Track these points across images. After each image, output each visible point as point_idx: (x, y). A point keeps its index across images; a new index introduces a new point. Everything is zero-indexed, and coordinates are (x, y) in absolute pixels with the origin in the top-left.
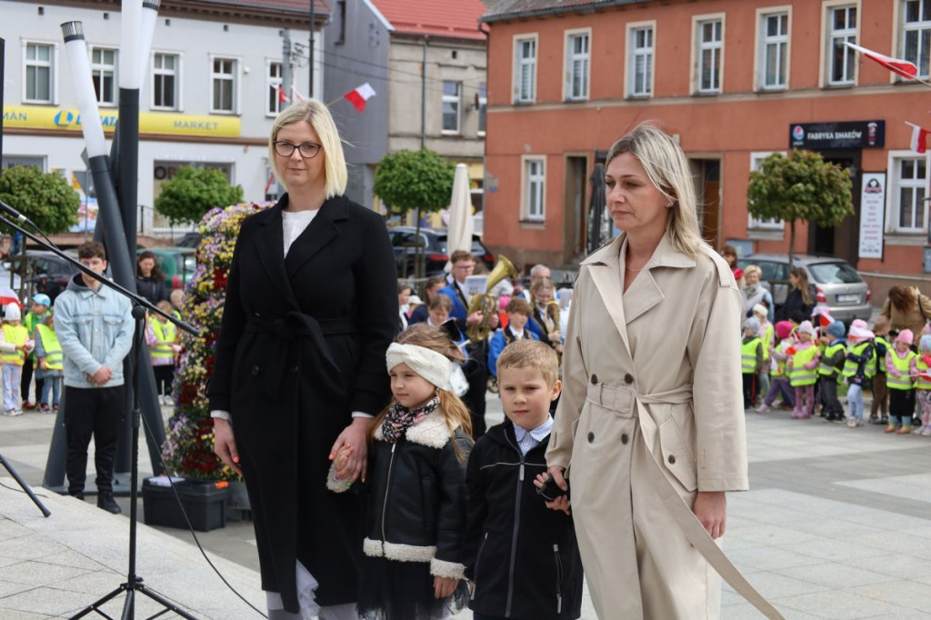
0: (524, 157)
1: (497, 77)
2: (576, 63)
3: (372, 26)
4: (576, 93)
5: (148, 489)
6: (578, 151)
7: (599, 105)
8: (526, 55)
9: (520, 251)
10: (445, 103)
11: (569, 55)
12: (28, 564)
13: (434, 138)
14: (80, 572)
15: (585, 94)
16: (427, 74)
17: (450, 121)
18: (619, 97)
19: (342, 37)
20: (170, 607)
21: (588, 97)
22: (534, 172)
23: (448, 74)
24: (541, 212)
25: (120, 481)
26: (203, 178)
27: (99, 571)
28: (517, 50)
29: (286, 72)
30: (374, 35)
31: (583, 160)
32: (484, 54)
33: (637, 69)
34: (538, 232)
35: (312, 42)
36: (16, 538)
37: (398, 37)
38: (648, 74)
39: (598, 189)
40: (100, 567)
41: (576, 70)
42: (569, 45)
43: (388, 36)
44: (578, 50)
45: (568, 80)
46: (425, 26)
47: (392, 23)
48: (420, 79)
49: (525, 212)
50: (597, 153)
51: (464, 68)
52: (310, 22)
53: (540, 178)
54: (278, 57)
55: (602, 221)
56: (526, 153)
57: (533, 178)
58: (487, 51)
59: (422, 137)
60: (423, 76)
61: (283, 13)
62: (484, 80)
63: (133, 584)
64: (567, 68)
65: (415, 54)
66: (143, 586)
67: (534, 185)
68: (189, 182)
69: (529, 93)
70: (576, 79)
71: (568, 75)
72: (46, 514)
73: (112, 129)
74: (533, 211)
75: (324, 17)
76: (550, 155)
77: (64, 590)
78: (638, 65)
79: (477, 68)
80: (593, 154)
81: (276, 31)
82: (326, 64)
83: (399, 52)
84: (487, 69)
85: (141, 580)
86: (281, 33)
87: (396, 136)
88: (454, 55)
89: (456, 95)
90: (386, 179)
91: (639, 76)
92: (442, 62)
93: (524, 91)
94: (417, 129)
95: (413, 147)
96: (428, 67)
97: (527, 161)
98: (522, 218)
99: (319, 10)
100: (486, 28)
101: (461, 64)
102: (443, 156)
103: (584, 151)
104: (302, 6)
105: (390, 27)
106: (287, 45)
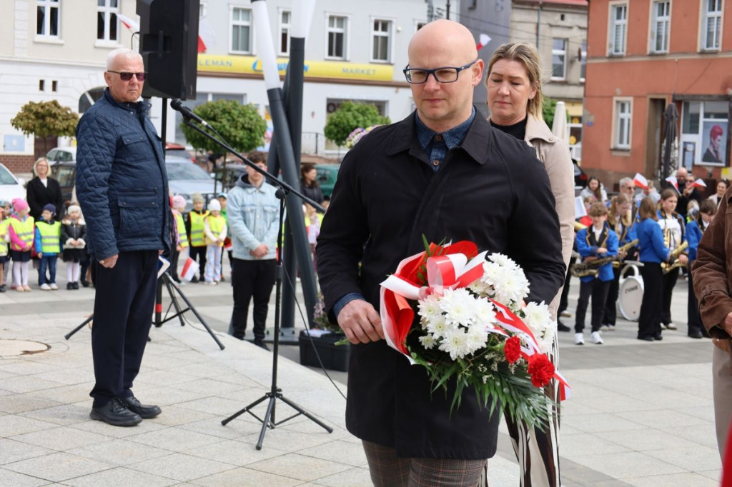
0: (615, 99)
1: (595, 35)
2: (659, 24)
4: (658, 48)
5: (303, 338)
6: (658, 94)
7: (676, 58)
8: (619, 17)
9: (610, 173)
10: (554, 56)
11: (654, 17)
12: (205, 381)
14: (241, 387)
15: (665, 48)
16: (541, 32)
17: (558, 71)
18: (695, 52)
19: (475, 3)
20: (301, 412)
21: (668, 51)
22: (623, 111)
23: (557, 33)
24: (628, 143)
25: (285, 333)
26: (360, 111)
27: (256, 387)
28: (612, 13)
31: (663, 101)
32: (586, 17)
33: (709, 29)
34: (625, 158)
35: (448, 6)
36: (198, 363)
37: (517, 3)
38: (718, 33)
39: (671, 123)
40: (257, 385)
41: (658, 30)
42: (653, 10)
43: (510, 2)
44: (661, 14)
45: (653, 38)
48: (534, 37)
49: (614, 142)
50: (674, 95)
51: (570, 28)
53: (627, 116)
54: (423, 18)
55: (672, 149)
56: (616, 95)
57: (622, 115)
58: (588, 14)
60: (537, 34)
62: (585, 37)
63: (275, 393)
64: (652, 28)
65: (531, 16)
66: (281, 395)
67: (622, 121)
68: (349, 115)
69: (620, 48)
70: (659, 37)
71: (653, 33)
72: (222, 348)
73: (284, 73)
74: (621, 142)
76: (636, 97)
77: (229, 399)
78: (709, 25)
79: (580, 28)
80: (671, 97)
83: (518, 16)
84: (587, 29)
85: (280, 390)
88: (562, 18)
89: (563, 49)
91: (710, 34)
92: (553, 23)
93: (616, 46)
96: (541, 27)
97: (618, 102)
98: (612, 147)
101: (568, 24)
102: (552, 98)
103: (664, 94)
106: (431, 9)
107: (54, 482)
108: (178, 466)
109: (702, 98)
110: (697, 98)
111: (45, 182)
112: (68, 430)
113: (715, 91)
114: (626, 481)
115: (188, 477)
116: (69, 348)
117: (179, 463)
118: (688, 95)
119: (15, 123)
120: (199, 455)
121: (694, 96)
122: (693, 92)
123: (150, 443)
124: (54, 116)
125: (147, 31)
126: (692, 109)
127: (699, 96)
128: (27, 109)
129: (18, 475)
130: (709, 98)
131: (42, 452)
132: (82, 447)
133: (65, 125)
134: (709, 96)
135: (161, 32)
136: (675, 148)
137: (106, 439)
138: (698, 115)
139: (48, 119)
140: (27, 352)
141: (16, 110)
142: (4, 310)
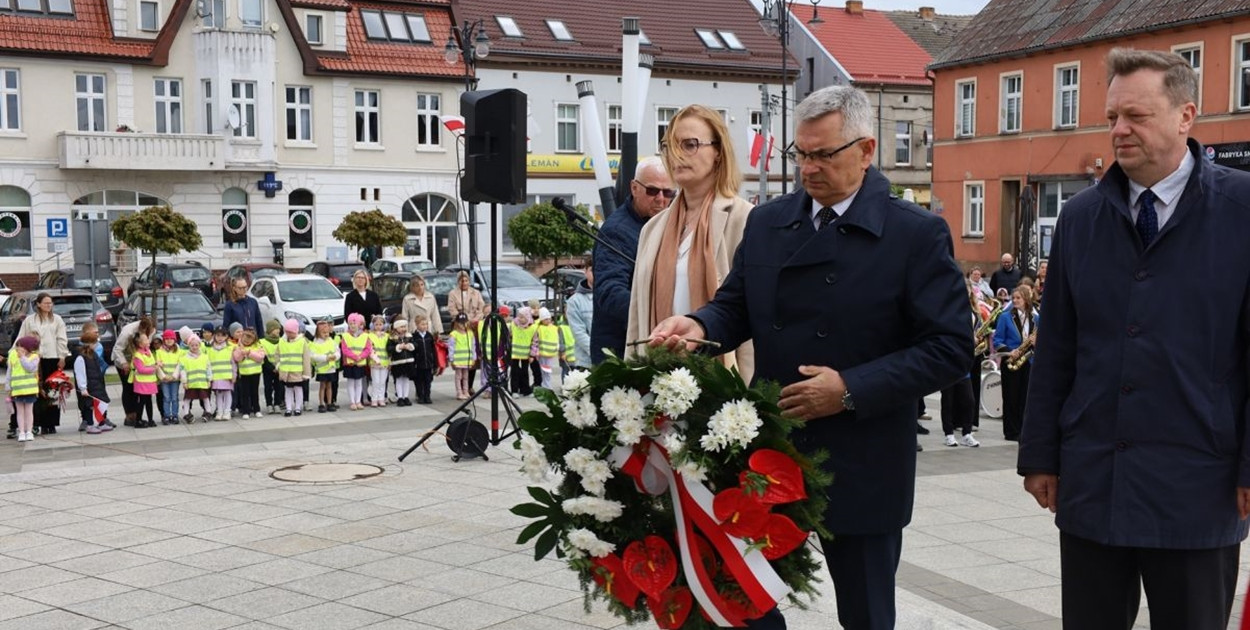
0: (965, 183)
1: (941, 116)
2: (1010, 101)
3: (835, 77)
4: (1010, 126)
6: (1012, 176)
7: (1030, 137)
8: (966, 96)
9: (963, 262)
10: (898, 140)
11: (1004, 94)
13: (889, 169)
15: (1018, 127)
16: (883, 116)
17: (902, 155)
18: (1048, 129)
21: (1020, 130)
22: (974, 196)
23: (900, 115)
24: (981, 229)
28: (959, 92)
29: (765, 120)
31: (1017, 183)
32: (931, 97)
33: (1064, 104)
34: (978, 246)
35: (784, 93)
38: (1074, 108)
39: (1027, 207)
41: (1010, 107)
42: (1003, 86)
44: (1012, 90)
45: (1003, 116)
46: (880, 76)
47: (851, 75)
49: (966, 230)
50: (1029, 177)
51: (915, 109)
52: (785, 77)
53: (979, 200)
54: (759, 107)
55: (1031, 234)
56: (966, 179)
57: (973, 200)
58: (933, 94)
60: (879, 118)
61: (760, 70)
62: (931, 119)
64: (1003, 106)
67: (974, 206)
69: (969, 129)
70: (1010, 115)
71: (1003, 111)
73: (616, 171)
74: (974, 229)
75: (796, 72)
76: (988, 181)
78: (1064, 100)
79: (925, 109)
80: (1026, 179)
81: (757, 85)
84: (933, 110)
86: (760, 87)
88: (906, 99)
89: (908, 133)
91: (1065, 109)
92: (895, 106)
93: (964, 126)
96: (883, 110)
97: (968, 186)
98: (964, 234)
99: (789, 67)
100: (932, 75)
101: (912, 106)
102: (898, 185)
103: (1018, 176)
104: (777, 64)
105: (851, 78)
106: (765, 96)
107: (394, 617)
108: (524, 595)
109: (1060, 178)
110: (1054, 179)
111: (363, 294)
112: (406, 559)
113: (1074, 170)
114: (1001, 595)
115: (535, 608)
116: (402, 470)
117: (524, 592)
118: (1045, 176)
119: (335, 234)
120: (545, 583)
121: (1051, 176)
122: (1050, 171)
123: (493, 571)
124: (378, 226)
125: (473, 133)
126: (1049, 191)
127: (1056, 176)
128: (348, 219)
129: (356, 610)
130: (1067, 178)
131: (379, 585)
132: (422, 578)
133: (389, 234)
134: (1068, 175)
135: (487, 133)
136: (1034, 233)
137: (447, 568)
138: (1056, 197)
139: (372, 229)
140: (359, 476)
141: (338, 221)
142: (333, 430)
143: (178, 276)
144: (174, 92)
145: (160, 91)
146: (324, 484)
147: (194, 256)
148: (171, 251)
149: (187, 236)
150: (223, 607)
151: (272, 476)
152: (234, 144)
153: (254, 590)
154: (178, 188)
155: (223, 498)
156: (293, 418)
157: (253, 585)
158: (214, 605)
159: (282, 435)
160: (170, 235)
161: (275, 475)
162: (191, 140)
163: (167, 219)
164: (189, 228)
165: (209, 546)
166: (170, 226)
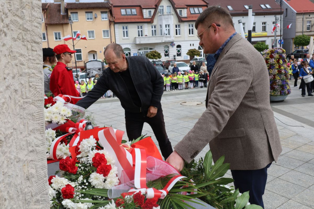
3: (292, 12)
10: (308, 25)
13: (305, 32)
16: (304, 20)
17: (308, 28)
19: (287, 15)
23: (308, 20)
29: (276, 23)
30: (293, 14)
35: (281, 17)
37: (298, 14)
43: (296, 14)
46: (303, 11)
47: (297, 11)
48: (302, 21)
51: (312, 18)
52: (280, 13)
54: (274, 20)
59: (303, 32)
60: (303, 21)
61: (275, 12)
65: (301, 17)
68: (259, 45)
73: (247, 36)
75: (283, 12)
81: (274, 16)
82: (283, 21)
83: (298, 17)
86: (275, 16)
87: (297, 32)
88: (309, 16)
89: (310, 23)
90: (296, 41)
92: (307, 18)
94: (301, 30)
95: (301, 34)
96: (304, 19)
102: (309, 36)
104: (279, 11)
105: (296, 12)
106: (276, 18)
111: (195, 66)
119: (187, 54)
124: (195, 52)
128: (189, 51)
133: (197, 53)
139: (194, 52)
140: (198, 104)
141: (187, 51)
142: (188, 93)
143: (157, 63)
144: (155, 28)
145: (152, 28)
146: (191, 106)
147: (160, 60)
148: (156, 59)
149: (159, 56)
150: (177, 132)
151: (181, 104)
152: (166, 37)
153: (182, 128)
154: (156, 46)
155: (173, 109)
156: (181, 90)
157: (181, 127)
158: (175, 131)
159: (179, 94)
160: (156, 56)
161: (182, 104)
162: (158, 37)
163: (155, 53)
164: (159, 54)
165: (172, 119)
166: (156, 54)
